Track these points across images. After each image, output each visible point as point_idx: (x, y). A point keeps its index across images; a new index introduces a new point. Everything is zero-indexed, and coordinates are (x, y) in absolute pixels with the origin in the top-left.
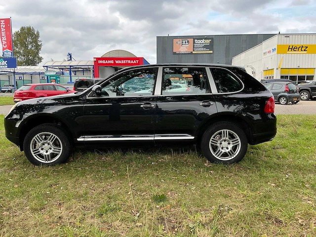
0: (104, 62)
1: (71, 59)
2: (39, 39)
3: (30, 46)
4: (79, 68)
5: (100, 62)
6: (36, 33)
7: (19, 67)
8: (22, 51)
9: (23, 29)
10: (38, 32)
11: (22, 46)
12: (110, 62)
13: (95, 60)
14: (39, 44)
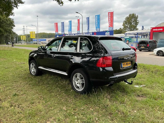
0: (156, 30)
1: (143, 29)
2: (138, 20)
3: (133, 23)
4: (143, 34)
5: (154, 30)
6: (136, 16)
7: (114, 35)
8: (128, 26)
9: (130, 15)
10: (137, 16)
11: (129, 24)
12: (160, 29)
13: (151, 29)
14: (138, 22)
